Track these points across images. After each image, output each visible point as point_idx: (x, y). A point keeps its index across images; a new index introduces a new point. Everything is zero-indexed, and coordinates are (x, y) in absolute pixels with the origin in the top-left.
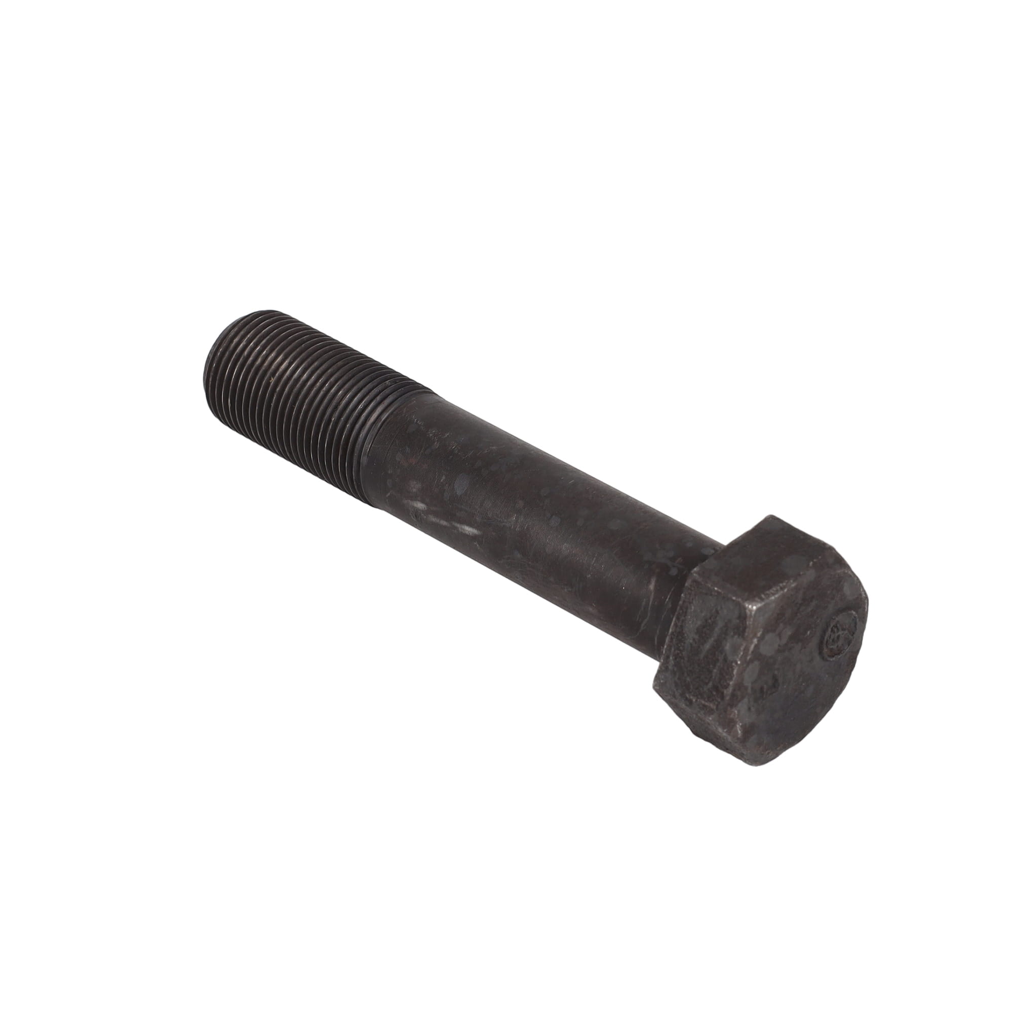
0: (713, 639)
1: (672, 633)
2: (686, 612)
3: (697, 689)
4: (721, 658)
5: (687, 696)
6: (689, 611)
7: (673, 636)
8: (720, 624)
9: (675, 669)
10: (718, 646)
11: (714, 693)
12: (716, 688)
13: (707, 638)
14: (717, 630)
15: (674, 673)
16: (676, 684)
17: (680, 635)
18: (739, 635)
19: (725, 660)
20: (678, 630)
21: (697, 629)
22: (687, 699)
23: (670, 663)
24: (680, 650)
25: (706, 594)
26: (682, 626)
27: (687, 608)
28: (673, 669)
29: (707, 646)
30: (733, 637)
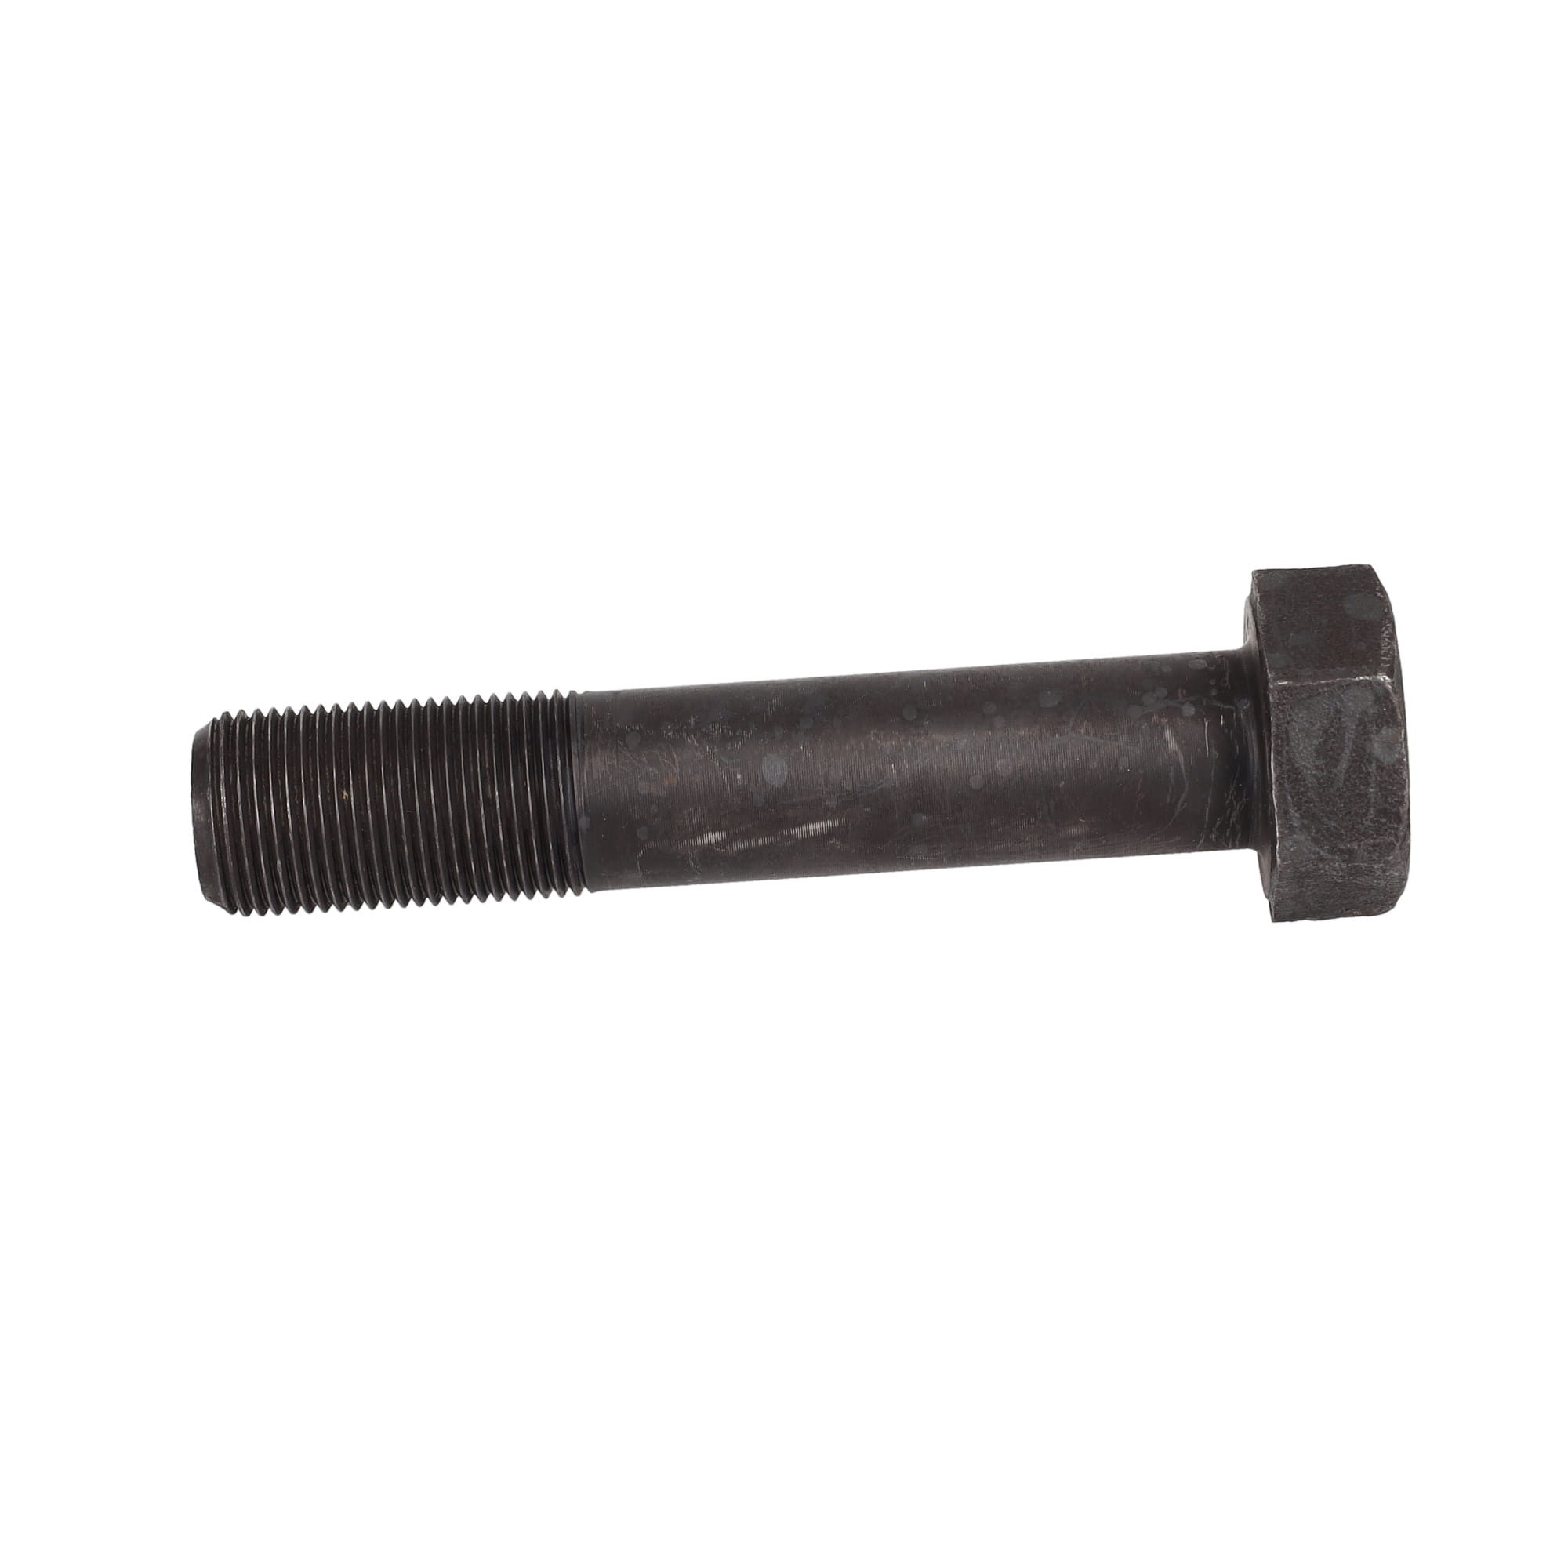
0: (1347, 751)
1: (1278, 777)
2: (1288, 738)
3: (1352, 830)
4: (1373, 769)
5: (1342, 847)
6: (1292, 734)
7: (1282, 781)
8: (1351, 725)
9: (1305, 822)
10: (1361, 756)
11: (1384, 820)
12: (1383, 812)
13: (1339, 754)
14: (1349, 735)
15: (1304, 827)
16: (1316, 841)
17: (1292, 774)
18: (1387, 723)
19: (1381, 768)
20: (1286, 768)
21: (1317, 750)
22: (1342, 852)
23: (1294, 819)
24: (1302, 793)
25: (1309, 697)
26: (1289, 760)
27: (1287, 732)
28: (1303, 824)
29: (1344, 765)
30: (1378, 732)
